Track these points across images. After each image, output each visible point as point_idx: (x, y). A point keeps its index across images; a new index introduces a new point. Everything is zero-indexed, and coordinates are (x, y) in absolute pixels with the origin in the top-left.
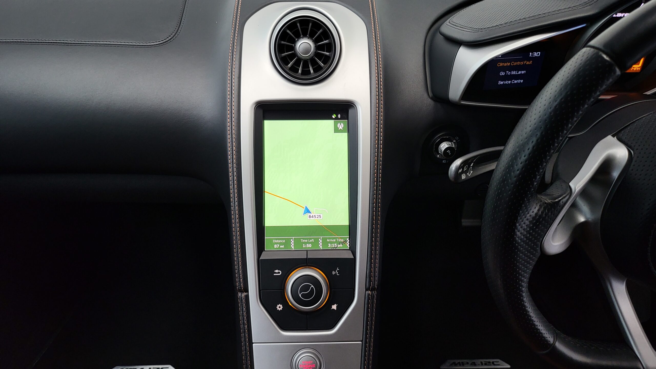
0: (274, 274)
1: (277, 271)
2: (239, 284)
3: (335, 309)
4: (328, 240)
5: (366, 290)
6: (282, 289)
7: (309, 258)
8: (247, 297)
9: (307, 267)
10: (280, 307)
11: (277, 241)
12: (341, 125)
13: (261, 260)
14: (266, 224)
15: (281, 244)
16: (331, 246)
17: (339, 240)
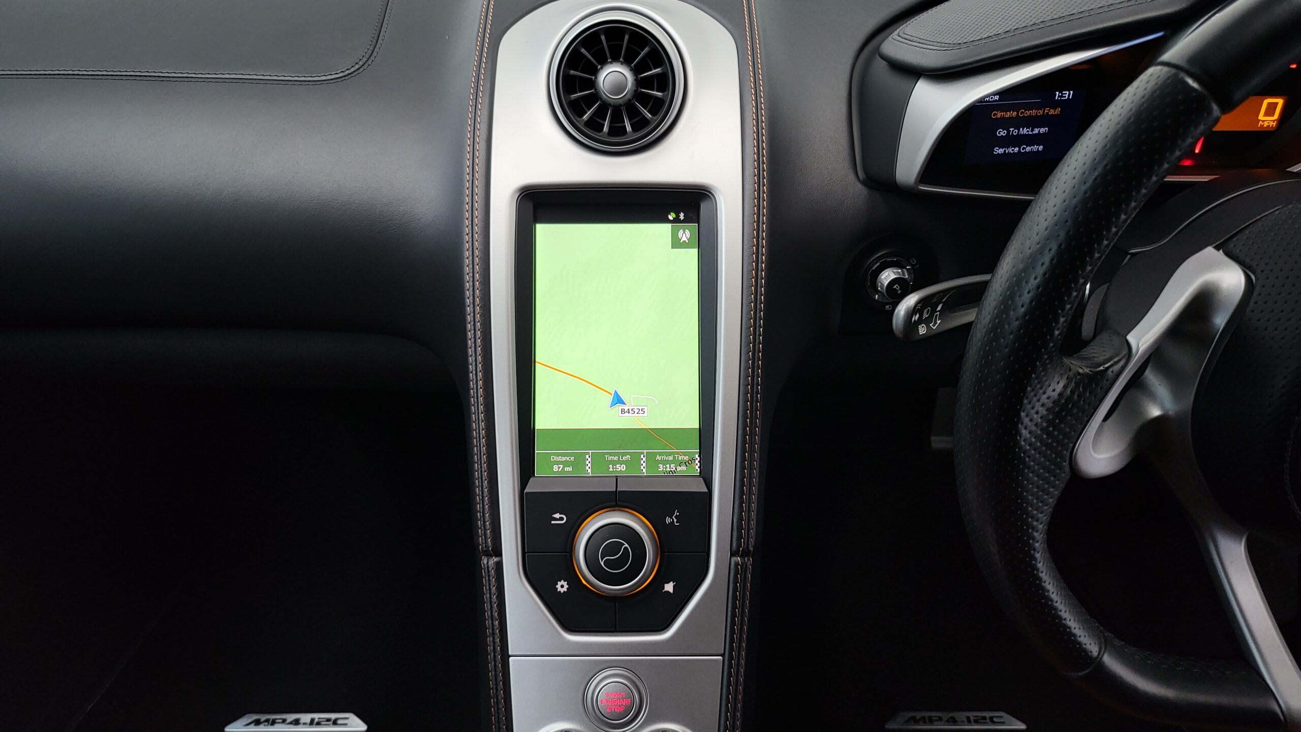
0: (553, 522)
1: (557, 516)
2: (483, 540)
3: (671, 591)
4: (658, 458)
5: (732, 555)
6: (568, 551)
7: (619, 492)
8: (499, 566)
9: (616, 508)
10: (562, 586)
11: (559, 459)
12: (685, 234)
13: (526, 493)
14: (538, 425)
15: (566, 464)
16: (663, 468)
17: (680, 458)
